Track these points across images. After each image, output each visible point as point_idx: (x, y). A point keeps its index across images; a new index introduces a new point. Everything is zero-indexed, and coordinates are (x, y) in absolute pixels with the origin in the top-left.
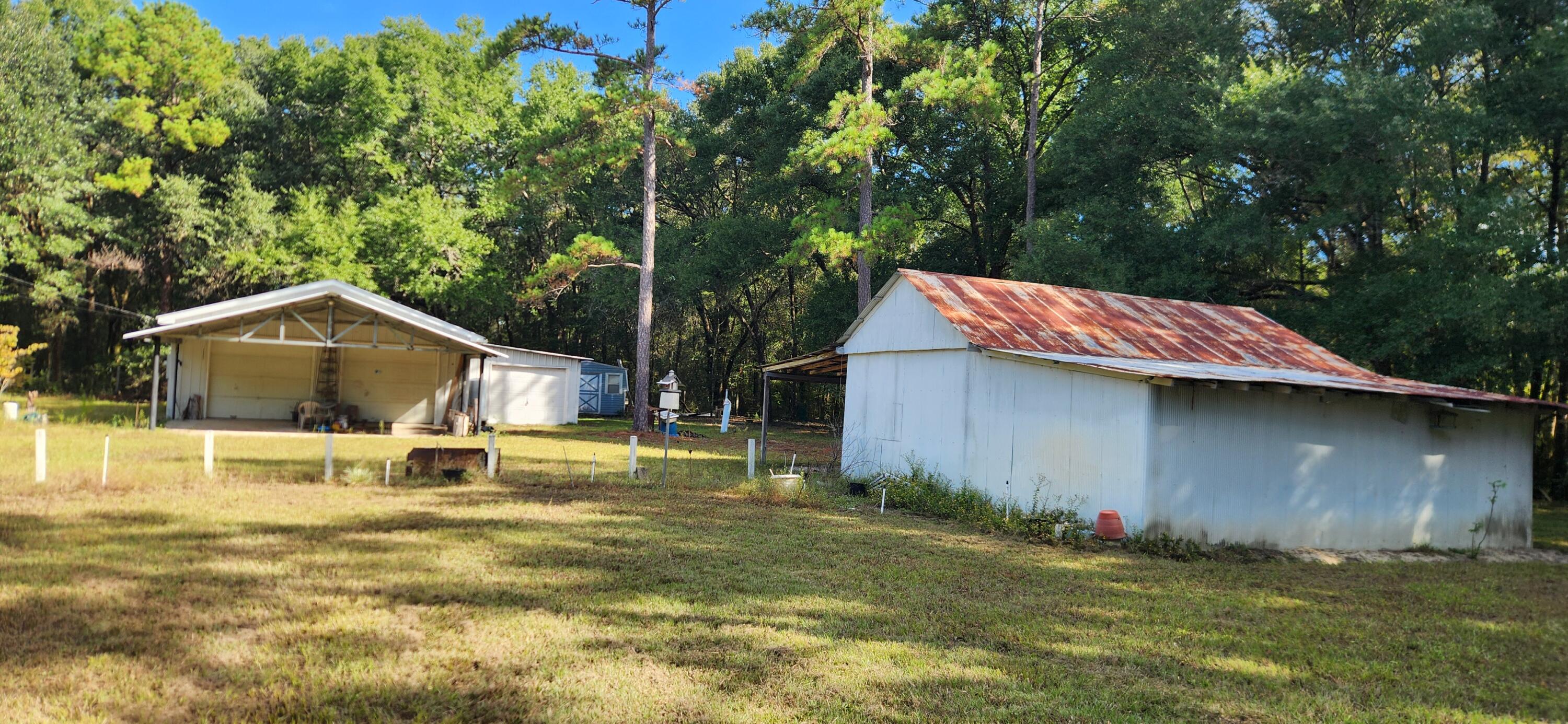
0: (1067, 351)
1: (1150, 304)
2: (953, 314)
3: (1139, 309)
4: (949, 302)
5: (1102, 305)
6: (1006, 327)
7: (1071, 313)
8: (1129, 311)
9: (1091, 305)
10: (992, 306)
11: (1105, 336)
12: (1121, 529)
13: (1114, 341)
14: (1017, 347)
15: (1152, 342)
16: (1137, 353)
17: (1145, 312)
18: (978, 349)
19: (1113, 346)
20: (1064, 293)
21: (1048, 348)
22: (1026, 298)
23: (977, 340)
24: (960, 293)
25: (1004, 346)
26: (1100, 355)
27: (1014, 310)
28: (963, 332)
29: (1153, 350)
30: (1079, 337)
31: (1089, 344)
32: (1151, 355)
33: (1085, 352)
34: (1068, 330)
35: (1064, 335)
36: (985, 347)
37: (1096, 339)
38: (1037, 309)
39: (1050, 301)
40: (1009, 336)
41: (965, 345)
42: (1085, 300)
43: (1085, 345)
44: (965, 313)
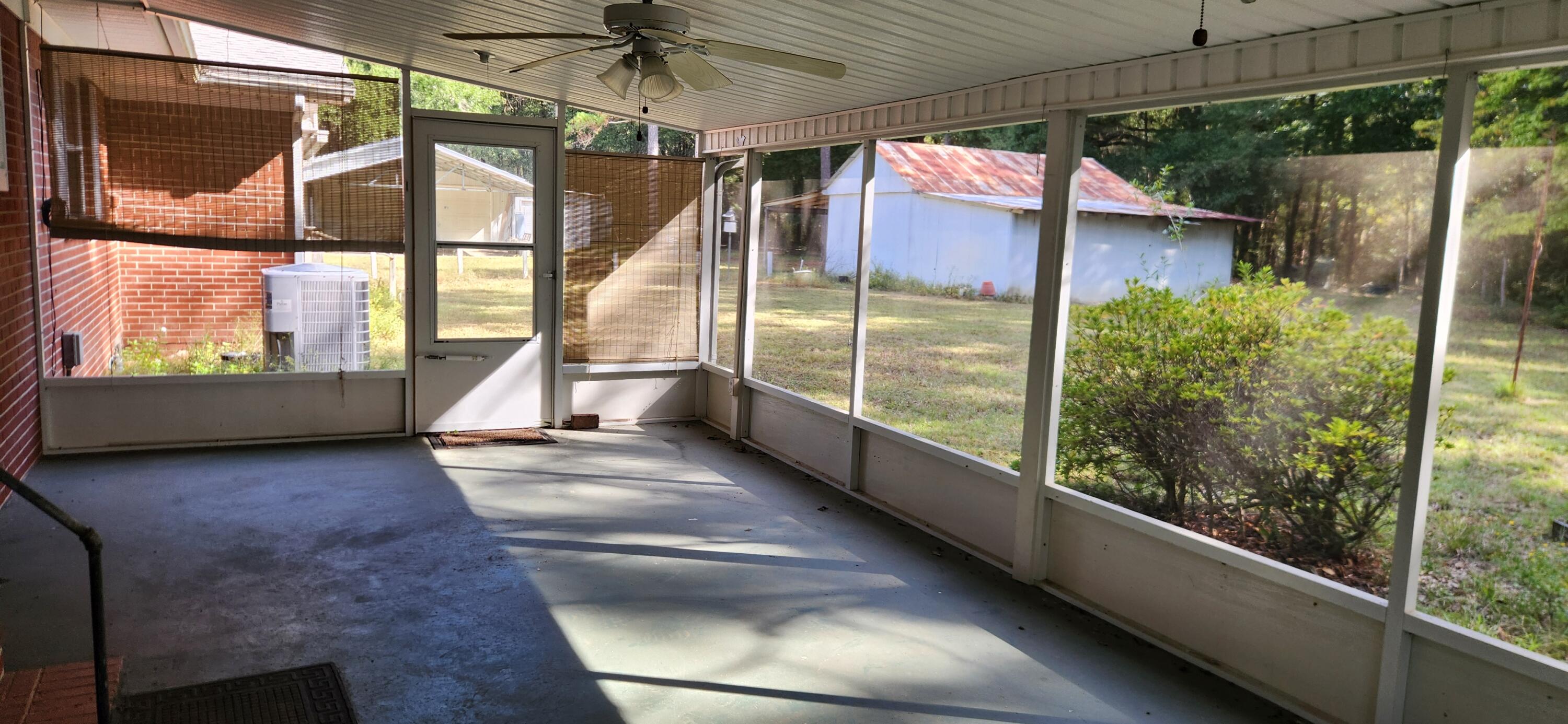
0: (970, 192)
1: (1025, 158)
2: (902, 170)
3: (1017, 162)
4: (899, 162)
5: (994, 160)
6: (934, 178)
7: (974, 166)
8: (1010, 164)
9: (987, 160)
10: (925, 164)
11: (993, 181)
12: (993, 290)
13: (999, 185)
14: (940, 191)
15: (1023, 186)
16: (1012, 192)
17: (1021, 164)
18: (918, 192)
19: (998, 188)
20: (970, 153)
21: (958, 190)
22: (946, 157)
23: (917, 187)
24: (904, 154)
25: (933, 190)
26: (990, 194)
27: (938, 166)
28: (909, 182)
29: (1022, 190)
30: (978, 183)
31: (983, 187)
32: (1021, 193)
33: (981, 192)
34: (971, 178)
35: (969, 182)
36: (922, 191)
37: (988, 184)
38: (953, 165)
39: (961, 159)
40: (936, 183)
41: (910, 190)
42: (983, 157)
43: (981, 188)
44: (908, 169)
